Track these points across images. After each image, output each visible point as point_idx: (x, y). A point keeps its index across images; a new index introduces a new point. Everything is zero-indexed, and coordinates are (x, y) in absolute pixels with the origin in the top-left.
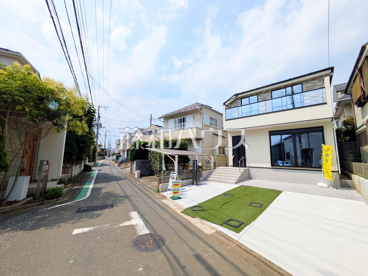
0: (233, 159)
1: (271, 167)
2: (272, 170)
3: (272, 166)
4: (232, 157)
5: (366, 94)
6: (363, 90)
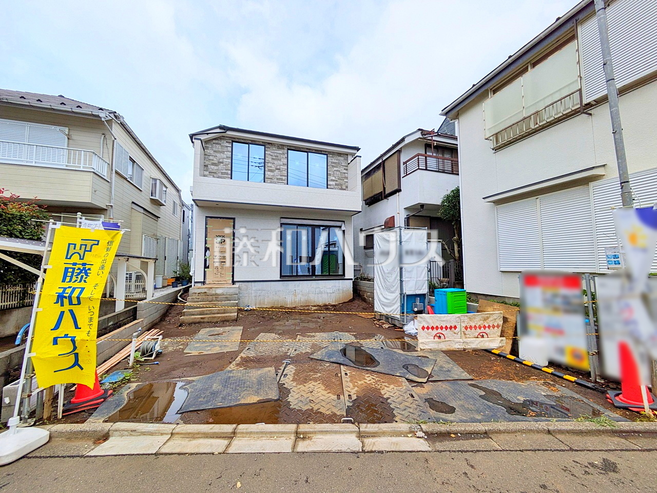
5: (387, 192)
6: (384, 187)
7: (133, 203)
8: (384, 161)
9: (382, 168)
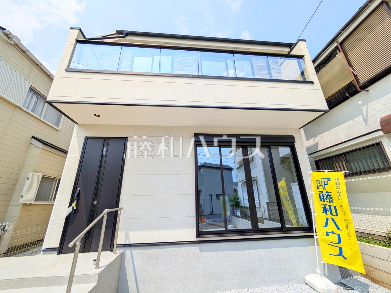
0: (67, 218)
1: (194, 239)
2: (196, 248)
6: (354, 74)
7: (33, 137)
8: (341, 44)
9: (340, 52)
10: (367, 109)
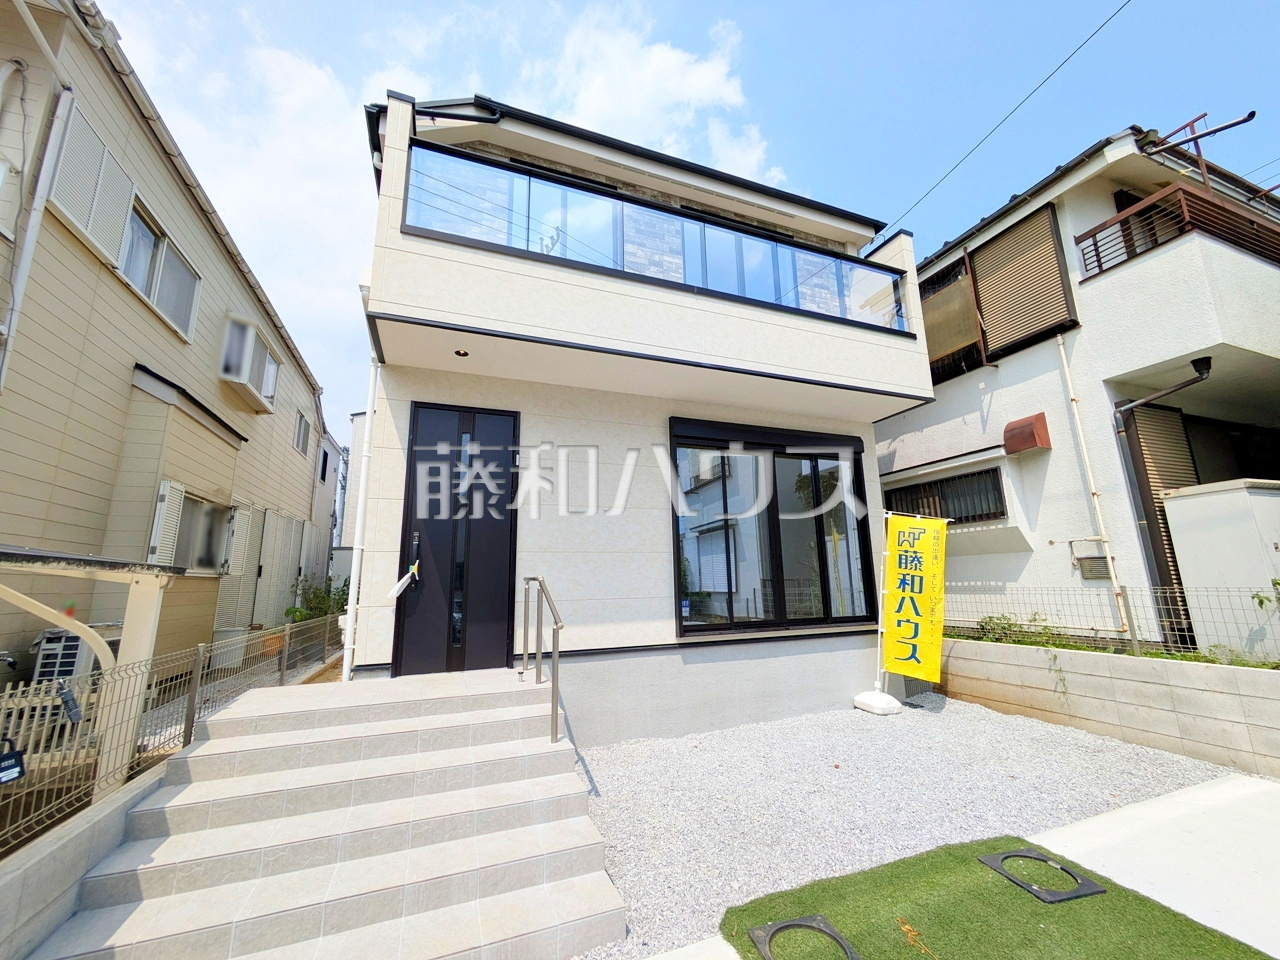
0: (400, 600)
1: (673, 639)
2: (676, 657)
3: (683, 631)
4: (397, 587)
5: (994, 344)
6: (982, 329)
7: (139, 367)
8: (972, 255)
9: (967, 274)
10: (990, 402)
